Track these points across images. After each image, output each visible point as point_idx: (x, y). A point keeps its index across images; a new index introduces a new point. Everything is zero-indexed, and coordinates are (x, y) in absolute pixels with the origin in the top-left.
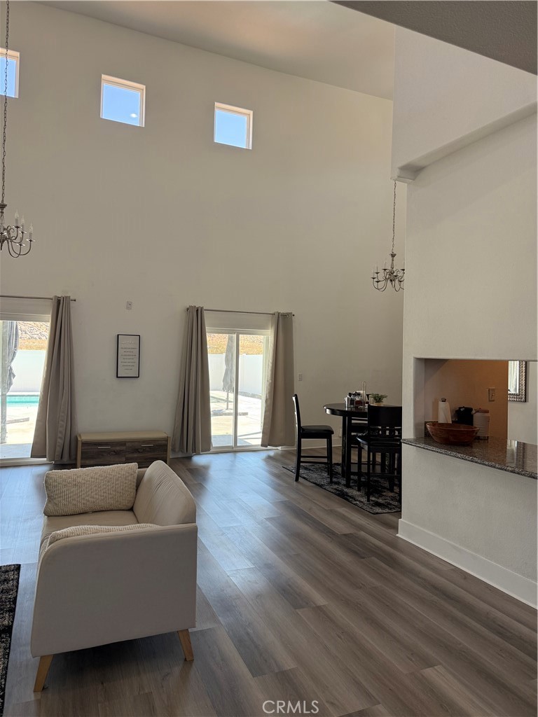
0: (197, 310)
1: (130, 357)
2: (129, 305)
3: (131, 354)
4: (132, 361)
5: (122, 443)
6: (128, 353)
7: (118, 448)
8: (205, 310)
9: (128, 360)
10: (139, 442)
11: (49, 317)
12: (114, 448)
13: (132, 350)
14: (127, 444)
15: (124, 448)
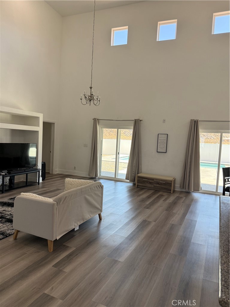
0: (195, 121)
1: (163, 144)
2: (164, 121)
3: (163, 142)
4: (163, 145)
5: (152, 179)
6: (162, 142)
7: (151, 181)
8: (199, 121)
9: (162, 145)
10: (159, 180)
11: (132, 127)
12: (149, 181)
13: (163, 141)
14: (154, 180)
15: (153, 181)
